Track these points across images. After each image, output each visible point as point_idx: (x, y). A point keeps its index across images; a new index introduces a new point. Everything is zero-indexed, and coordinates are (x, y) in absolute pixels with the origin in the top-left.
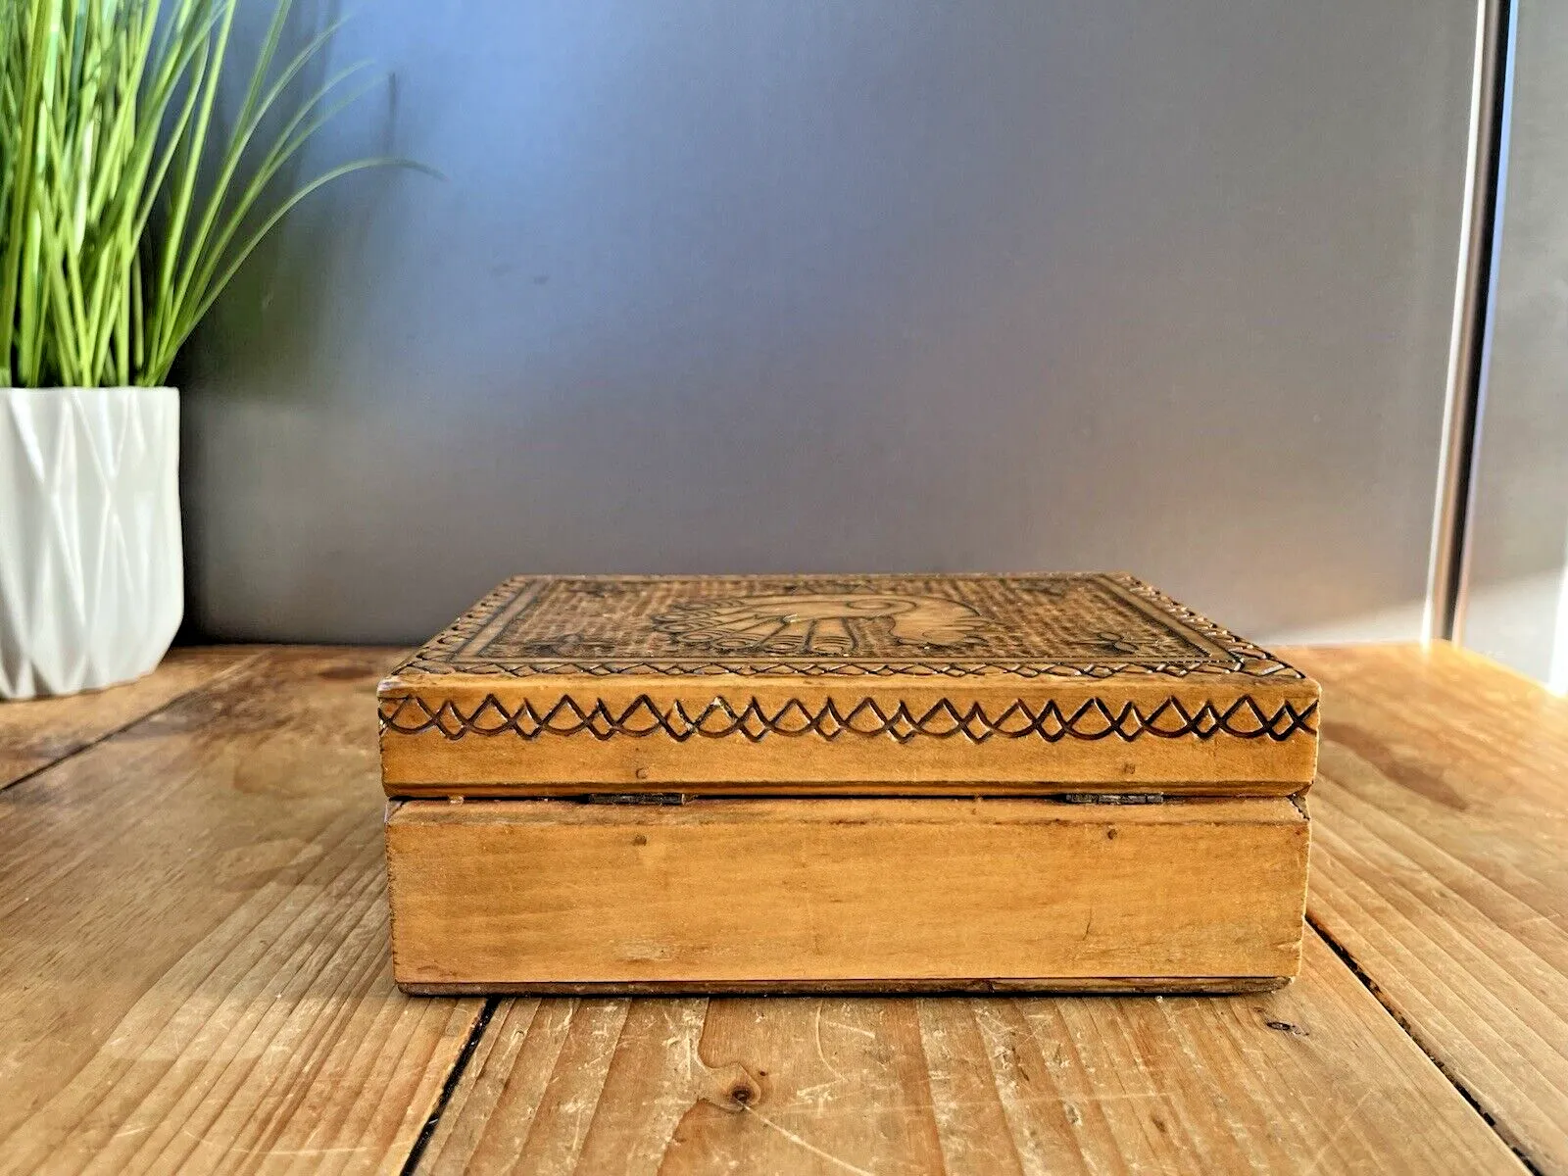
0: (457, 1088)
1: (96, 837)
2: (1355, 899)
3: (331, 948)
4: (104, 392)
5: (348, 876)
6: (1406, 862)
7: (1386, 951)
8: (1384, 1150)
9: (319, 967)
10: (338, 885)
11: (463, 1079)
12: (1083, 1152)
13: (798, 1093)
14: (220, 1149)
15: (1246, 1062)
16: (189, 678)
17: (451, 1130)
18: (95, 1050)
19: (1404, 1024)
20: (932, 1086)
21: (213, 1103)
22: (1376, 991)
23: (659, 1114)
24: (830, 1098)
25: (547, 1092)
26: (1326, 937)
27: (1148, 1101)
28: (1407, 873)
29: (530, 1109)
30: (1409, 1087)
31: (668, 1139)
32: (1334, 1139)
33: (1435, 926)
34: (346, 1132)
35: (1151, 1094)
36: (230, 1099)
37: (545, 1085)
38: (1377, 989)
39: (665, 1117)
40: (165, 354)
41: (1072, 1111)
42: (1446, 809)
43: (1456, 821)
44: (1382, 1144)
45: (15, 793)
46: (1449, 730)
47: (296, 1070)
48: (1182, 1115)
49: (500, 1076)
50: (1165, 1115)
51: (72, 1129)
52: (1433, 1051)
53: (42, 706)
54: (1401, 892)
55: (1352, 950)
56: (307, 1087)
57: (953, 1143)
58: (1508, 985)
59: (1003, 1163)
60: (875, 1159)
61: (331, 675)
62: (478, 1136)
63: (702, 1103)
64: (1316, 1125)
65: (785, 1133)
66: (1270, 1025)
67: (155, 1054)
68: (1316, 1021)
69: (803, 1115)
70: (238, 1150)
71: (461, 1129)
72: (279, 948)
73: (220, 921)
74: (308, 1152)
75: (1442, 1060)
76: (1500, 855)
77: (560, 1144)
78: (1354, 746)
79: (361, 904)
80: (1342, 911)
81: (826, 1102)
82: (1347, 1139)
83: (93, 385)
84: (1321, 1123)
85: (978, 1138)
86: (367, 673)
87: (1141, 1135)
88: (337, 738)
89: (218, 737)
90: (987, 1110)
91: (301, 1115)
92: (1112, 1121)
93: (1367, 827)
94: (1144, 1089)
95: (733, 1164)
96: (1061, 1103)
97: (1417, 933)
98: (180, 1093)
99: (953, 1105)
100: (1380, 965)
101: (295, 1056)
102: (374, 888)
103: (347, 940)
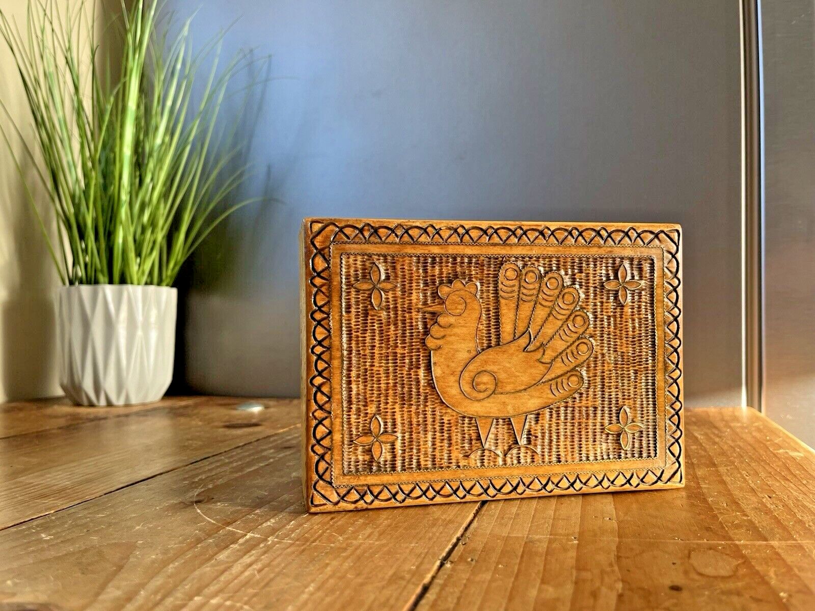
53: (109, 409)
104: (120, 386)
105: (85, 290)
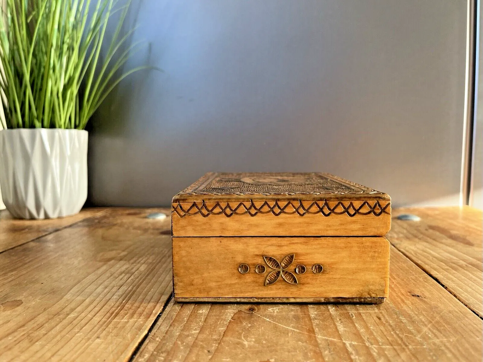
0: (167, 307)
2: (439, 266)
3: (130, 275)
4: (67, 130)
5: (134, 259)
6: (455, 258)
7: (449, 279)
8: (449, 325)
9: (127, 279)
10: (132, 261)
12: (355, 324)
13: (269, 309)
14: (99, 319)
15: (406, 304)
16: (88, 214)
17: (166, 316)
18: (62, 297)
19: (455, 296)
20: (309, 308)
21: (97, 309)
22: (446, 288)
23: (227, 314)
24: (278, 311)
25: (194, 308)
26: (431, 276)
27: (375, 313)
28: (456, 261)
29: (189, 312)
30: (457, 310)
31: (230, 319)
32: (433, 322)
33: (464, 273)
34: (135, 316)
36: (102, 308)
39: (229, 315)
40: (85, 120)
41: (352, 315)
42: (467, 246)
43: (470, 249)
44: (448, 323)
45: (38, 240)
47: (121, 302)
48: (386, 316)
50: (381, 316)
51: (55, 315)
52: (464, 302)
54: (454, 265)
55: (438, 278)
56: (124, 306)
57: (316, 321)
59: (331, 326)
60: (292, 325)
61: (129, 214)
62: (174, 317)
63: (240, 311)
64: (427, 319)
65: (264, 318)
66: (413, 296)
67: (79, 298)
68: (427, 294)
69: (270, 315)
70: (104, 320)
71: (168, 316)
72: (116, 275)
73: (98, 269)
74: (125, 320)
75: (467, 304)
77: (198, 320)
78: (438, 231)
79: (139, 265)
80: (435, 269)
81: (277, 312)
82: (437, 322)
83: (65, 128)
84: (429, 319)
85: (323, 321)
86: (140, 213)
87: (373, 321)
88: (131, 228)
89: (96, 228)
90: (326, 314)
91: (122, 312)
92: (364, 317)
93: (443, 250)
95: (249, 325)
96: (349, 313)
97: (459, 275)
98: (87, 307)
99: (316, 313)
100: (447, 282)
101: (120, 299)
102: (142, 262)
103: (135, 273)
104: (56, 204)
105: (25, 132)
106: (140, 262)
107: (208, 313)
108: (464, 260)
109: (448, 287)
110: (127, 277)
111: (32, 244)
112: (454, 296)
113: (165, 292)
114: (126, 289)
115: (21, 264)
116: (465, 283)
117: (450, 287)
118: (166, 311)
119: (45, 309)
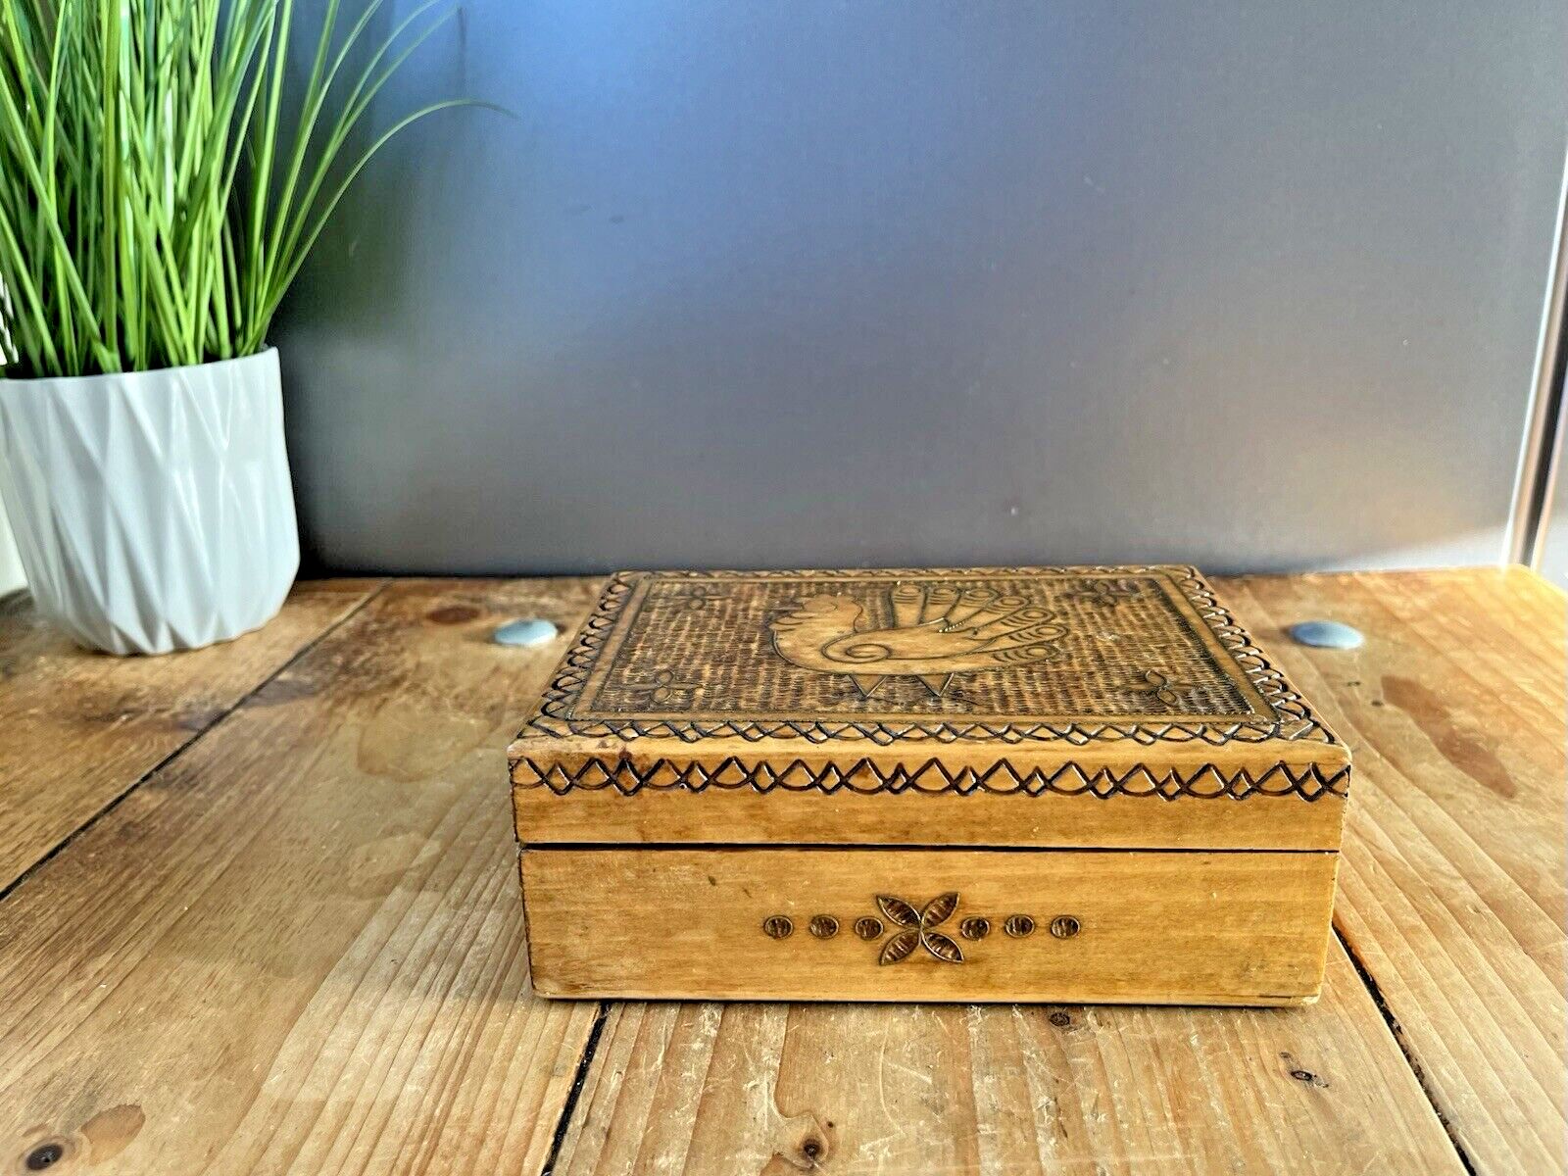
0: (566, 1137)
1: (239, 832)
2: (1391, 914)
3: (453, 970)
4: (209, 366)
5: (463, 880)
6: (1446, 866)
7: (1413, 984)
9: (443, 992)
10: (456, 892)
11: (571, 1126)
13: (861, 1148)
15: (1267, 1119)
16: (310, 623)
18: (257, 1090)
19: (1419, 1073)
20: (980, 1142)
21: (361, 1149)
22: (1397, 1031)
23: (740, 1171)
24: (889, 1155)
25: (644, 1143)
26: (1358, 964)
27: (1174, 1163)
29: (629, 1163)
30: (1413, 1150)
33: (1464, 949)
35: (1178, 1155)
36: (375, 1146)
37: (641, 1135)
38: (1399, 1028)
39: (745, 1174)
40: (261, 319)
42: (1495, 796)
43: (1502, 812)
45: (167, 775)
46: (1511, 687)
47: (428, 1113)
49: (602, 1124)
52: (1441, 1106)
53: (181, 660)
54: (1439, 907)
55: (1380, 982)
56: (438, 1134)
58: (1522, 1026)
61: (440, 617)
63: (777, 1157)
66: (1293, 1074)
67: (308, 1094)
68: (1337, 1070)
69: (865, 1174)
72: (408, 969)
73: (355, 935)
75: (1448, 1118)
76: (1537, 857)
78: (1413, 710)
79: (477, 915)
80: (1377, 932)
81: (886, 1160)
83: (198, 363)
86: (473, 616)
88: (448, 702)
89: (339, 702)
90: (1028, 1172)
93: (1414, 819)
94: (1171, 1149)
96: (1094, 1165)
97: (1445, 962)
98: (332, 1139)
99: (998, 1165)
100: (1405, 1001)
101: (427, 1097)
102: (487, 896)
103: (466, 961)
105: (71, 389)
106: (480, 895)
107: (686, 1167)
108: (1472, 879)
109: (1403, 1029)
110: (443, 979)
111: (148, 800)
112: (1417, 1075)
113: (559, 1059)
114: (442, 1043)
115: (118, 914)
116: (1458, 1010)
117: (1410, 1031)
118: (562, 1159)
119: (210, 1151)
